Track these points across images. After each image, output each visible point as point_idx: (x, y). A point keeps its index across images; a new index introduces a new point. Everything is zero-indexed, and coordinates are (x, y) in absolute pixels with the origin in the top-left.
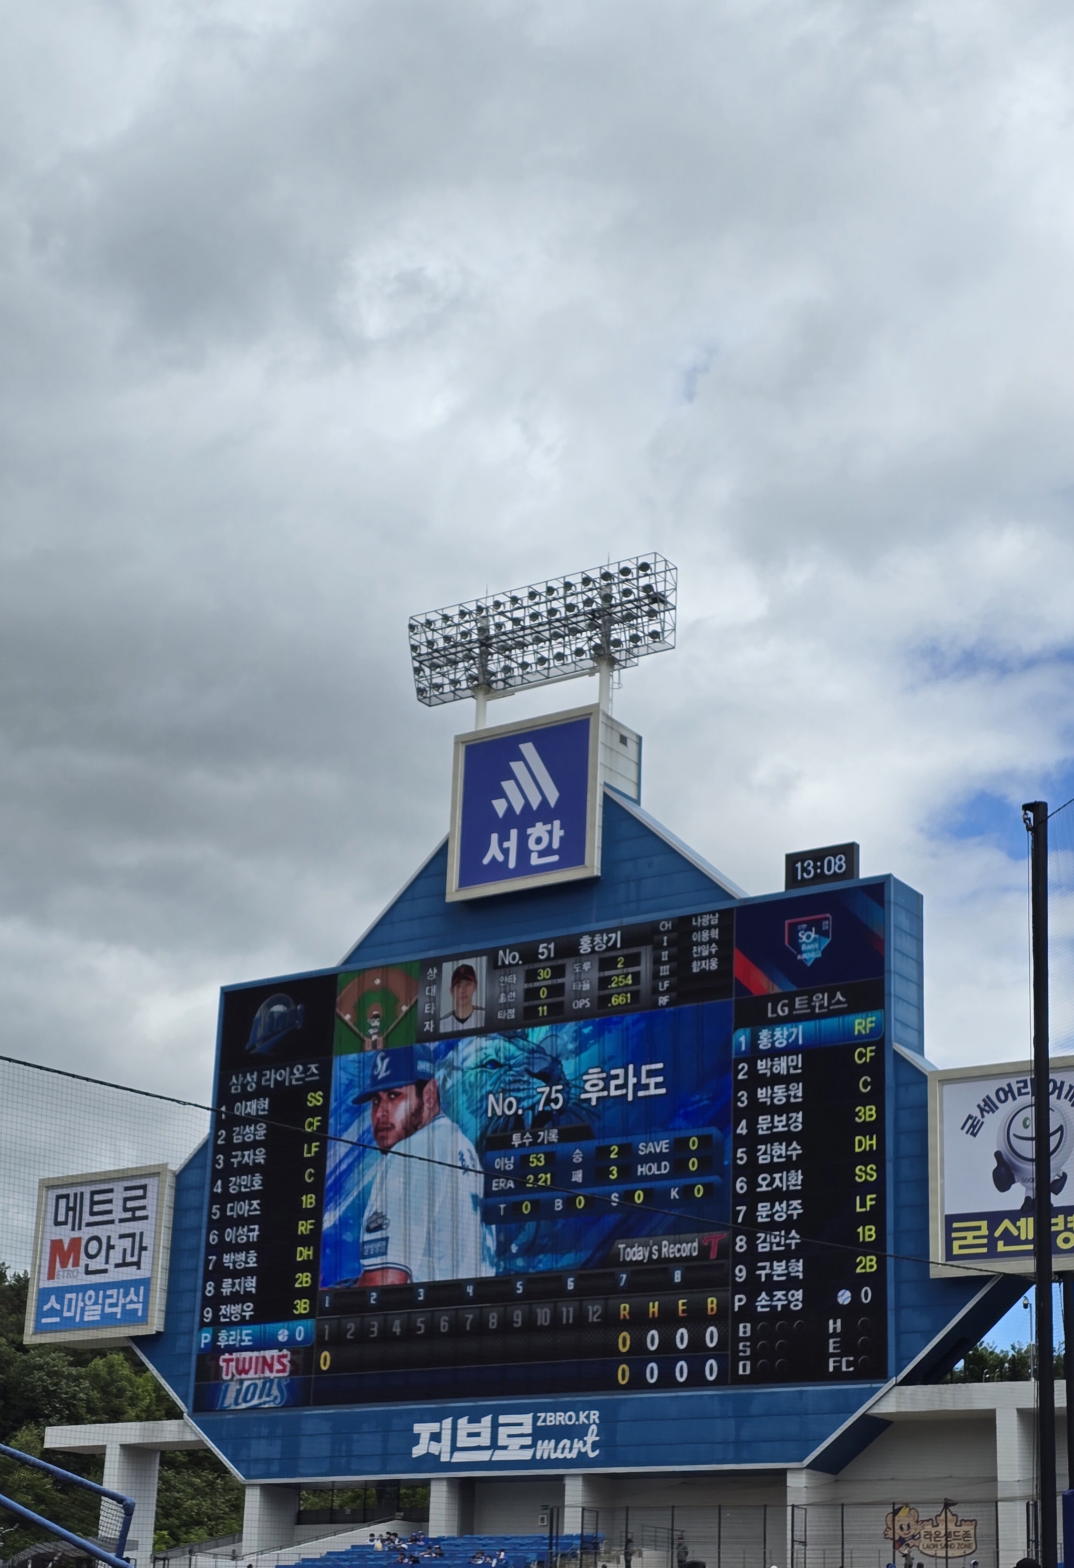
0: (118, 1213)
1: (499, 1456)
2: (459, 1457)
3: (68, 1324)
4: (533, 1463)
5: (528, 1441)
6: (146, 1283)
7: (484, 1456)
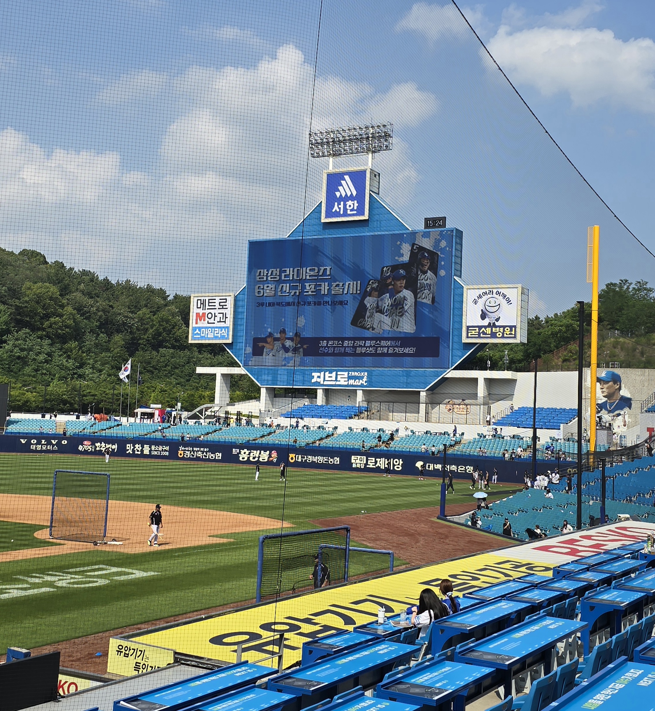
0: (217, 306)
1: (338, 383)
2: (326, 383)
3: (202, 338)
4: (347, 386)
5: (346, 379)
6: (228, 328)
7: (333, 383)
